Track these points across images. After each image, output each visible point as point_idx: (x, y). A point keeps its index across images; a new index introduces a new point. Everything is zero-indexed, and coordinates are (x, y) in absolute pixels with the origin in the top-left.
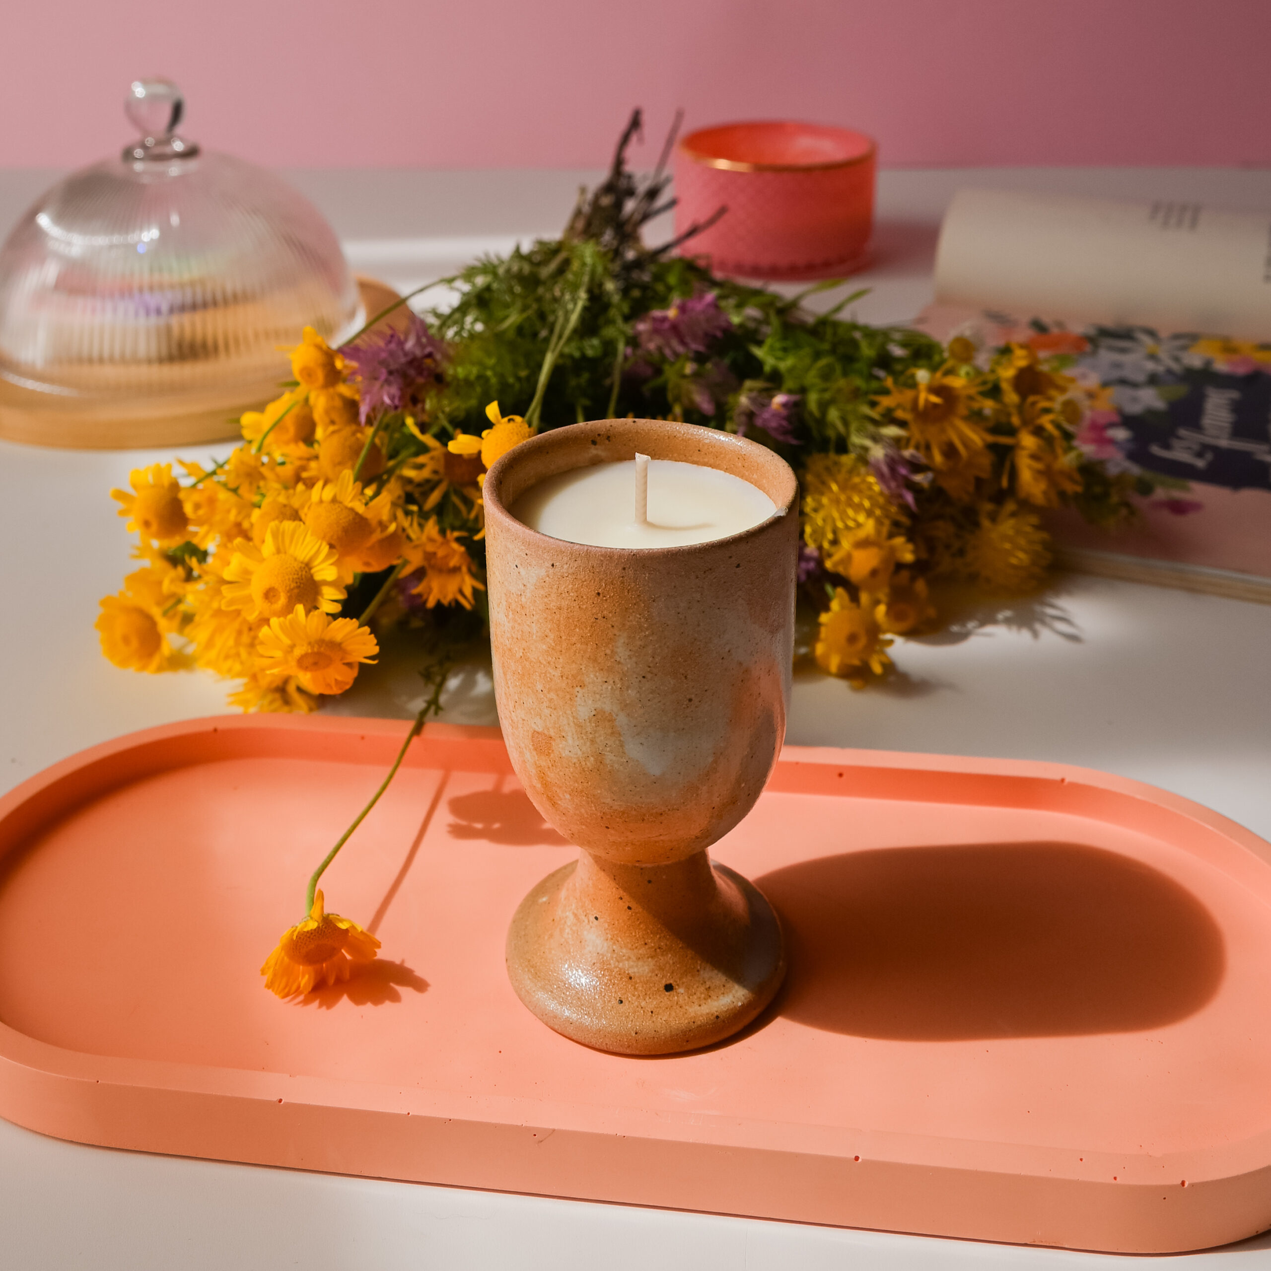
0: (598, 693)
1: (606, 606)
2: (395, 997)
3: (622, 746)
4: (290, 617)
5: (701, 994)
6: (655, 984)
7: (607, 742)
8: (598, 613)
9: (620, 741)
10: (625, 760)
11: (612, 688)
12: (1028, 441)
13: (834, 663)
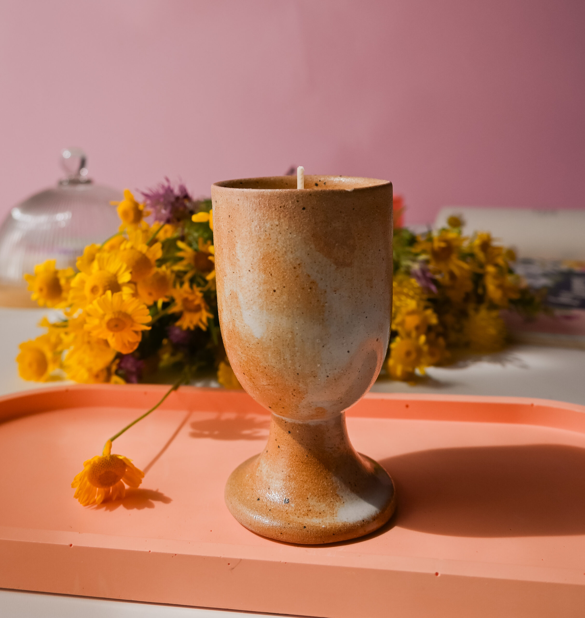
2: (151, 506)
4: (103, 297)
12: (491, 269)
13: (399, 371)
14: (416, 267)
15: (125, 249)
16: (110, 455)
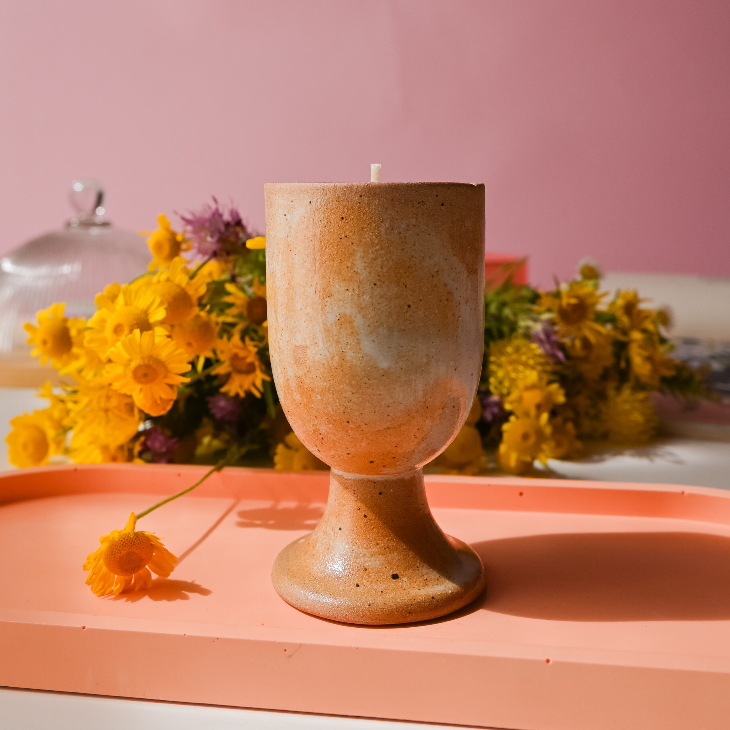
0: (341, 300)
1: (347, 227)
2: (186, 598)
3: (359, 343)
4: (130, 336)
5: (420, 582)
6: (384, 574)
7: (347, 341)
8: (342, 234)
9: (358, 339)
10: (361, 356)
11: (352, 295)
12: (637, 336)
13: (513, 460)
14: (538, 328)
15: (159, 282)
16: (134, 532)
